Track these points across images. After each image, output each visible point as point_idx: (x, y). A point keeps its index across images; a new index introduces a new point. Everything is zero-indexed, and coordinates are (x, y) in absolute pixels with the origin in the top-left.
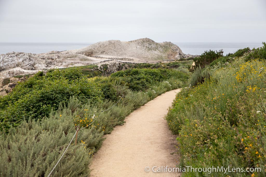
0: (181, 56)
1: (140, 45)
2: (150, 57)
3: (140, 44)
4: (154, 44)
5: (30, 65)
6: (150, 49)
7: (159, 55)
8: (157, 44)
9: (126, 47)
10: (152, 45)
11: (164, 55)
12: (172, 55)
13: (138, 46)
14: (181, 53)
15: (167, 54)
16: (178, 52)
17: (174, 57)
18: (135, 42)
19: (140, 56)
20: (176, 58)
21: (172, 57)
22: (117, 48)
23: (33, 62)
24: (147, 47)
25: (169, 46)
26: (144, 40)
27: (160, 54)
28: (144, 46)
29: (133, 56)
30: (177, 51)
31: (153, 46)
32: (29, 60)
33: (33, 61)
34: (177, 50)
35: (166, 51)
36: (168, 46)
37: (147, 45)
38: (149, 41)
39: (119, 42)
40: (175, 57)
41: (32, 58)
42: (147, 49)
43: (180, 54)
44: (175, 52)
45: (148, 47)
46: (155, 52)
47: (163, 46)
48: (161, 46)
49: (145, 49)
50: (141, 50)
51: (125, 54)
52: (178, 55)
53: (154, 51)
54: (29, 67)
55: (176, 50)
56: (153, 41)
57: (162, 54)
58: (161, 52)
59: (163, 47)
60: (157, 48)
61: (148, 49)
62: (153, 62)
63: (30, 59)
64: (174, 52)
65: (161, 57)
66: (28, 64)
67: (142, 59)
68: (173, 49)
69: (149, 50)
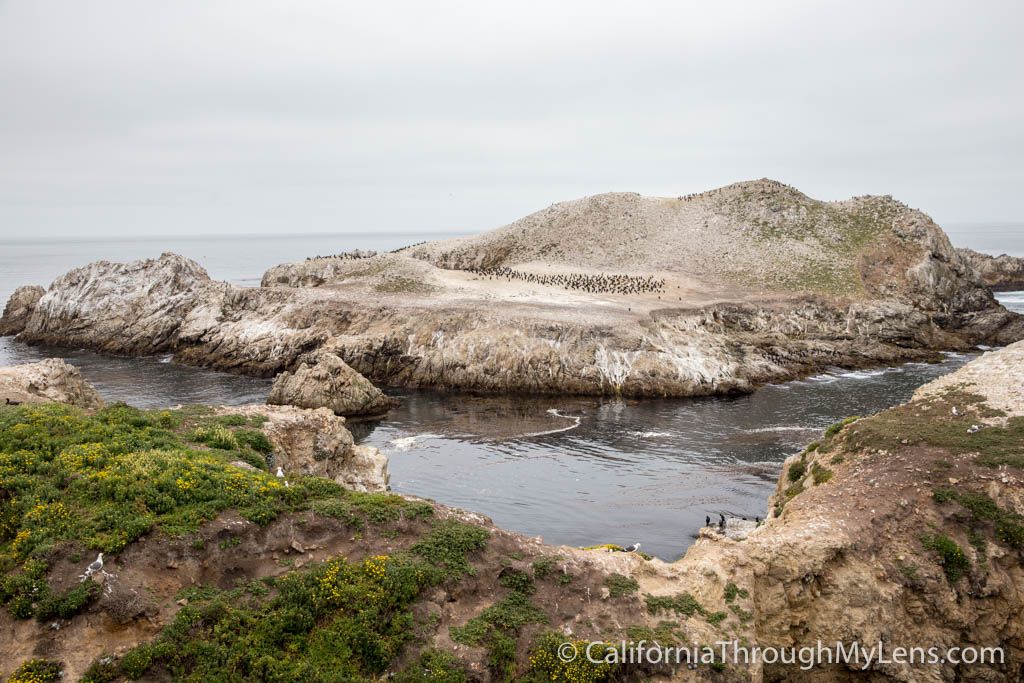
0: (946, 266)
1: (723, 214)
2: (760, 271)
3: (726, 209)
4: (798, 208)
5: (170, 311)
6: (769, 232)
7: (813, 261)
8: (817, 206)
9: (659, 222)
10: (785, 213)
11: (841, 263)
12: (890, 261)
13: (715, 219)
14: (943, 253)
15: (860, 255)
16: (928, 247)
17: (904, 271)
18: (708, 199)
19: (711, 266)
20: (913, 278)
21: (891, 270)
22: (611, 227)
23: (190, 294)
24: (761, 222)
25: (881, 216)
26: (751, 189)
27: (822, 256)
28: (742, 218)
29: (677, 268)
30: (921, 242)
31: (790, 216)
32: (171, 286)
33: (190, 291)
34: (921, 235)
35: (857, 240)
36: (876, 215)
37: (763, 211)
38: (773, 192)
39: (632, 199)
40: (908, 273)
41: (190, 280)
42: (757, 229)
43: (936, 256)
44: (910, 247)
45: (765, 223)
46: (799, 244)
47: (850, 217)
48: (836, 216)
49: (747, 229)
50: (726, 239)
51: (642, 256)
52: (927, 259)
53: (791, 242)
54: (166, 318)
55: (919, 238)
56: (794, 193)
57: (833, 254)
58: (830, 247)
59: (844, 221)
60: (812, 227)
61: (762, 230)
62: (769, 297)
63: (176, 281)
64: (904, 248)
65: (826, 269)
66: (163, 307)
67: (713, 285)
68: (901, 232)
69: (766, 236)
